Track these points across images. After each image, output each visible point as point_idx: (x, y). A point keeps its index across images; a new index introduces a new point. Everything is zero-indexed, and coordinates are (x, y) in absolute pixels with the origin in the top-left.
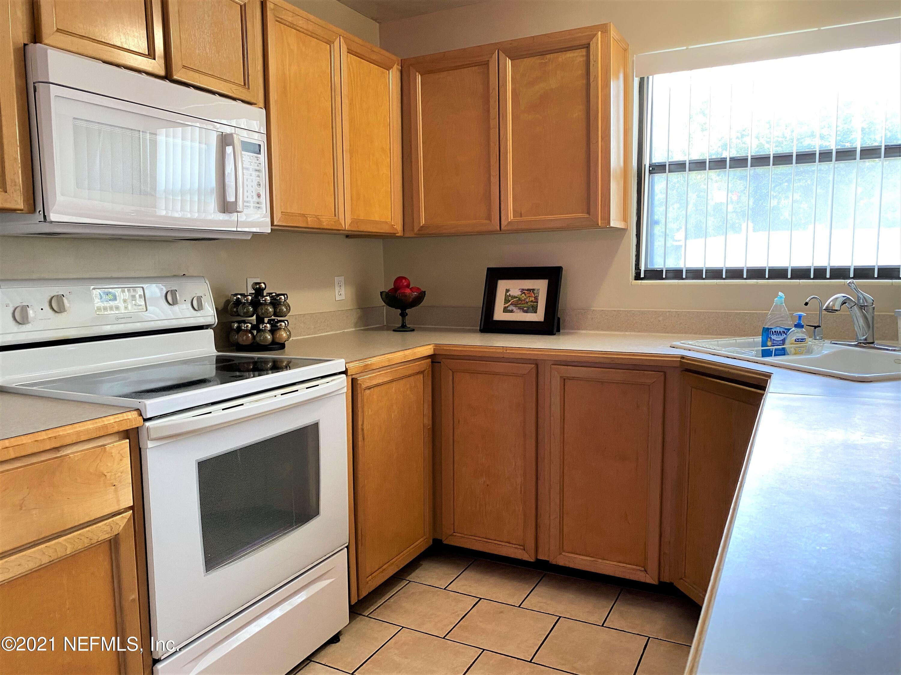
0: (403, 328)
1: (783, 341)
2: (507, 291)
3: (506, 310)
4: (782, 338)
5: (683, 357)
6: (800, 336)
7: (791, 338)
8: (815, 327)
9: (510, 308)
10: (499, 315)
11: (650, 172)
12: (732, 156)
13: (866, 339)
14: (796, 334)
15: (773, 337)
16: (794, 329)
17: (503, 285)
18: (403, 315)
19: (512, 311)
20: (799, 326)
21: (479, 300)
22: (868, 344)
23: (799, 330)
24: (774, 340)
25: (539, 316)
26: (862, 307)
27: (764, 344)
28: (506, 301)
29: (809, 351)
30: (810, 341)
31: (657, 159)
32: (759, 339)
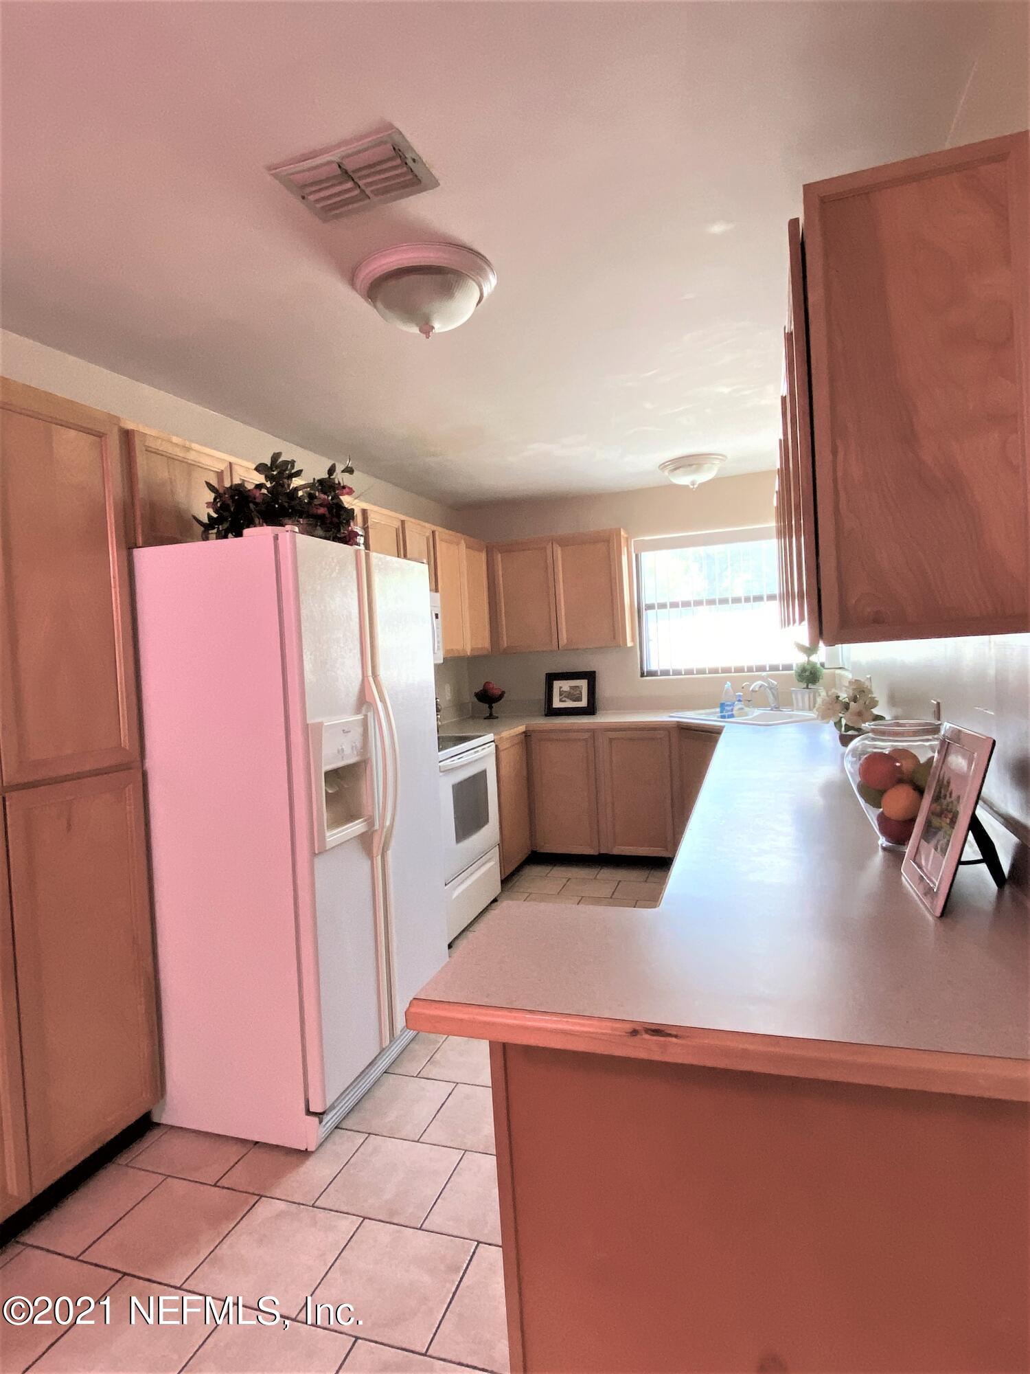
0: (491, 717)
1: (732, 710)
2: (561, 688)
3: (561, 701)
4: (731, 708)
5: (678, 722)
6: (740, 706)
7: (736, 708)
8: (749, 701)
9: (563, 699)
10: (557, 704)
11: (646, 610)
12: (695, 599)
13: (775, 706)
14: (738, 706)
15: (726, 708)
16: (737, 702)
17: (557, 685)
18: (491, 707)
19: (564, 701)
20: (739, 701)
21: (541, 695)
22: (777, 708)
23: (740, 703)
24: (727, 710)
25: (584, 703)
26: (771, 689)
27: (721, 712)
28: (560, 695)
29: (747, 715)
30: (747, 709)
31: (649, 602)
32: (718, 710)
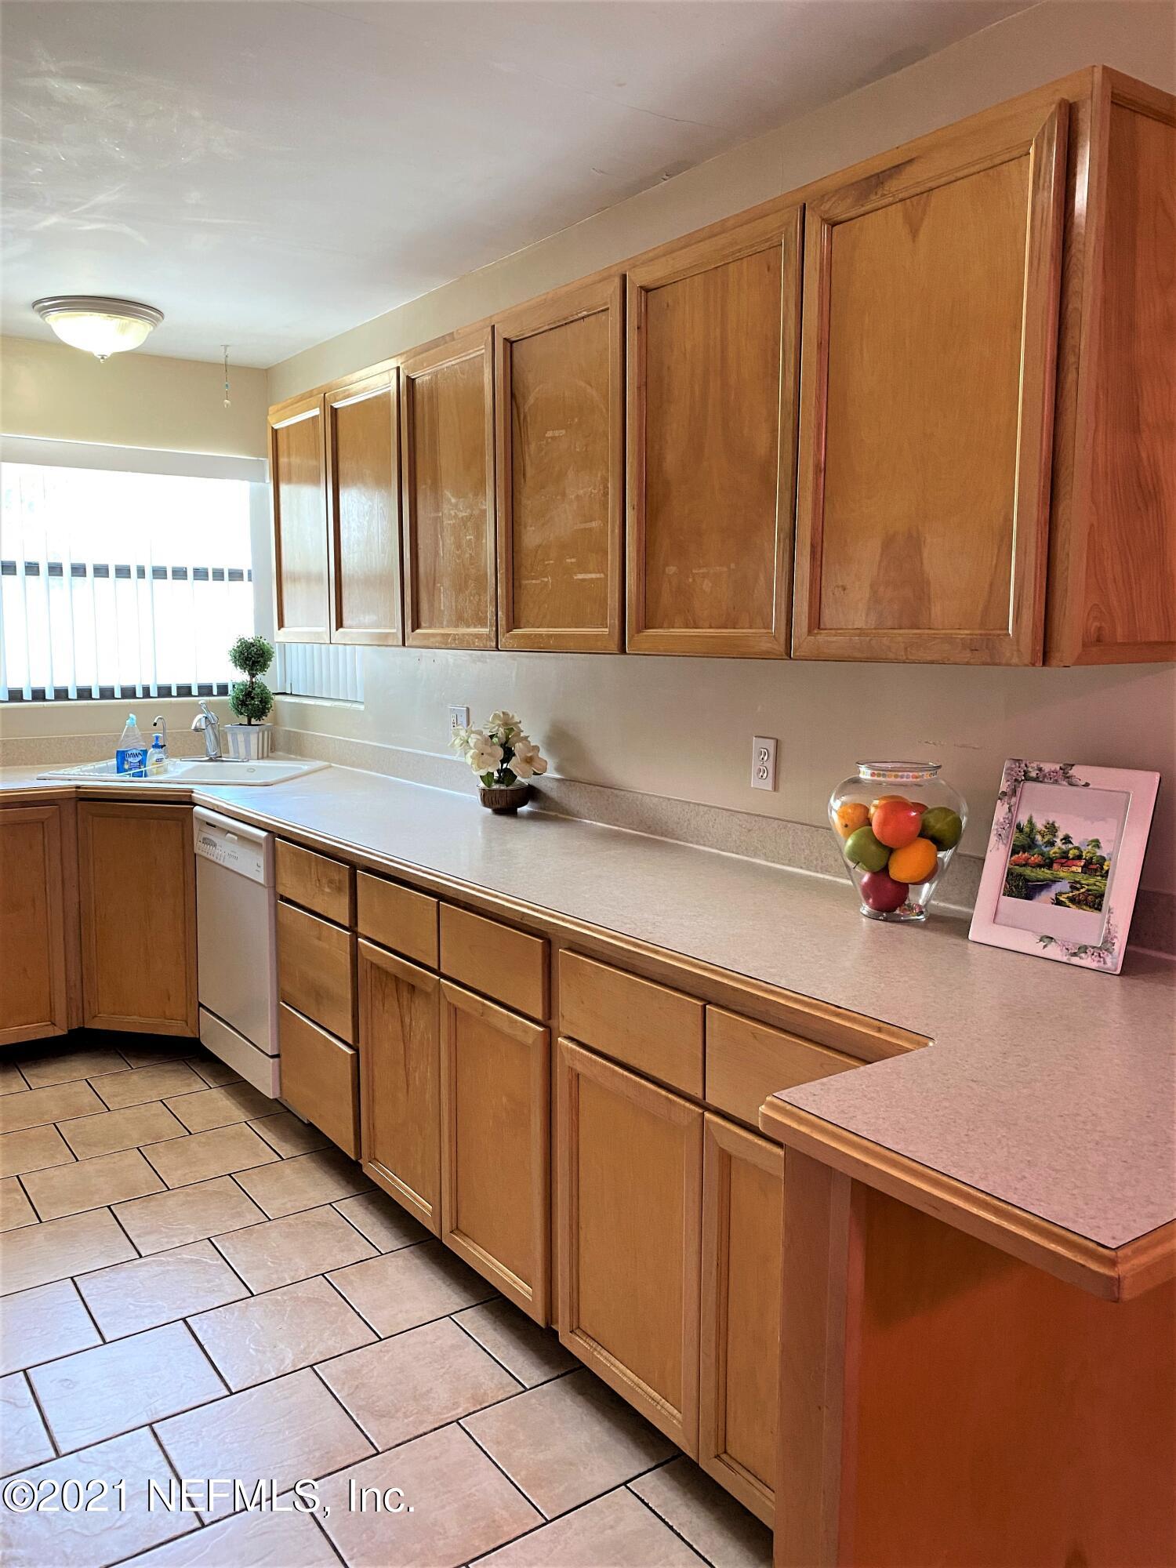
1: (141, 764)
4: (138, 759)
5: (78, 787)
6: (159, 756)
7: (152, 760)
13: (216, 754)
14: (155, 754)
15: (130, 760)
16: (152, 749)
20: (158, 747)
22: (218, 758)
23: (158, 750)
24: (131, 762)
26: (212, 725)
27: (120, 766)
